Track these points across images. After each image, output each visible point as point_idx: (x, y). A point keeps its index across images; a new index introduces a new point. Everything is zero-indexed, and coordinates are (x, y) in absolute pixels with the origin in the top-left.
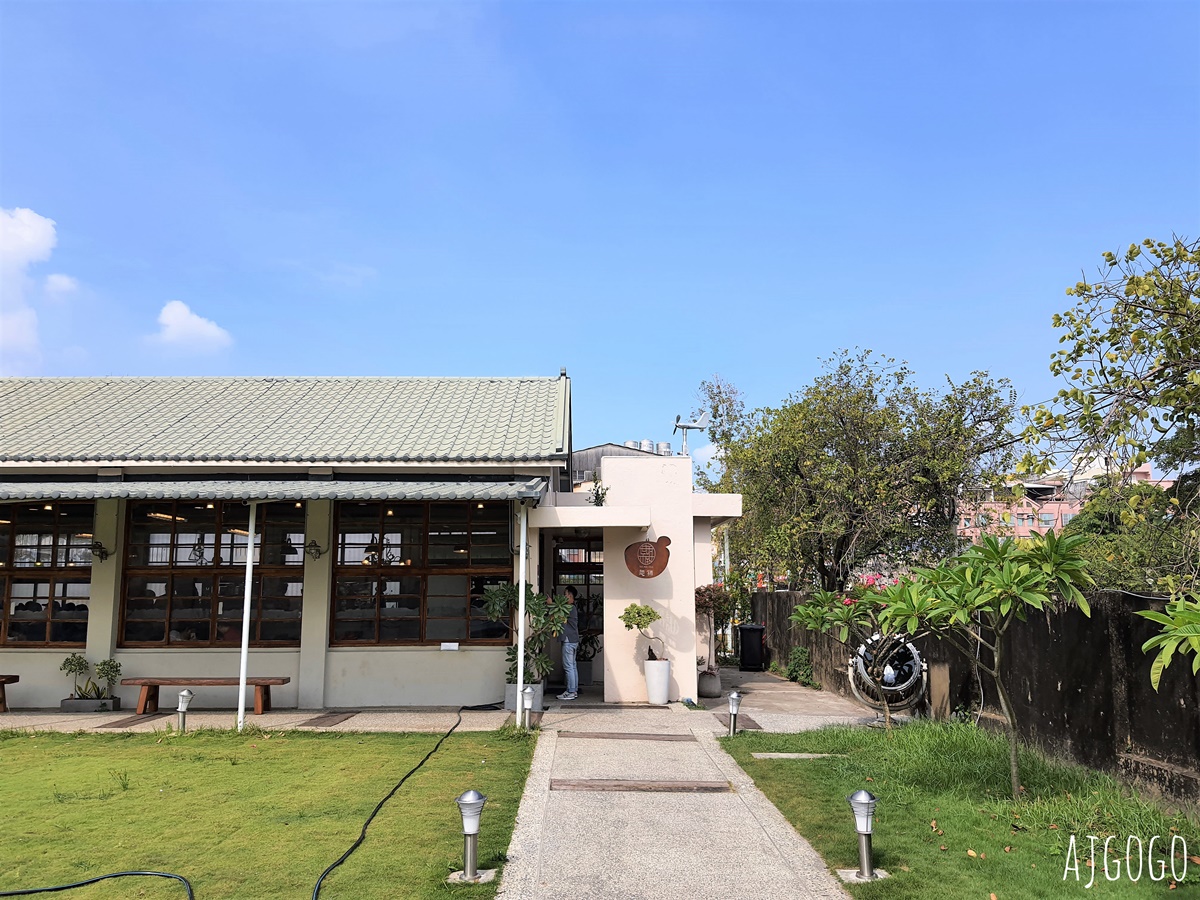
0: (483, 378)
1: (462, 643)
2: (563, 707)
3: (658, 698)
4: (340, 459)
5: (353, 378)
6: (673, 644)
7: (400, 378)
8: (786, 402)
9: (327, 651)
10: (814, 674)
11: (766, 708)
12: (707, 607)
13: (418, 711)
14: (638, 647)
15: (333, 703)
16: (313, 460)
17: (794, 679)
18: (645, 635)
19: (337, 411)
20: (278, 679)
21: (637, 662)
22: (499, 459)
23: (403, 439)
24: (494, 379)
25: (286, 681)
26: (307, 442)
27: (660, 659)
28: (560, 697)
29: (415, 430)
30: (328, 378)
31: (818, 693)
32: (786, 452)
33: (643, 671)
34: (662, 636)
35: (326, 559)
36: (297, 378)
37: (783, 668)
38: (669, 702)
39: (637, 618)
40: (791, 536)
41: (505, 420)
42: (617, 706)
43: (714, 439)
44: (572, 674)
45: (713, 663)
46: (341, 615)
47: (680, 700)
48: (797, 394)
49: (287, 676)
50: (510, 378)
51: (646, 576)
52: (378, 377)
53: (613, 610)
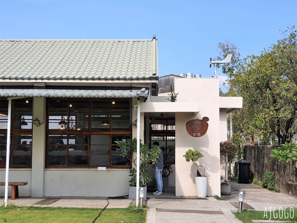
0: (115, 40)
1: (108, 167)
2: (156, 198)
3: (202, 195)
4: (48, 79)
5: (53, 40)
6: (209, 169)
7: (75, 40)
8: (262, 52)
9: (44, 170)
10: (276, 184)
11: (254, 200)
12: (224, 152)
13: (88, 199)
14: (192, 170)
15: (48, 195)
16: (36, 79)
17: (265, 187)
18: (195, 164)
19: (46, 56)
20: (22, 183)
21: (191, 177)
22: (125, 79)
23: (78, 69)
24: (121, 40)
25: (25, 184)
26: (33, 70)
27: (203, 176)
28: (154, 193)
29: (83, 65)
30: (41, 40)
31: (278, 194)
32: (263, 77)
33: (194, 182)
34: (203, 165)
35: (43, 127)
36: (26, 40)
37: (260, 182)
38: (207, 196)
39: (192, 156)
40: (265, 118)
41: (127, 61)
42: (182, 198)
43: (224, 72)
44: (160, 183)
45: (227, 179)
46: (50, 153)
47: (212, 195)
48: (268, 49)
49: (26, 181)
50: (128, 40)
51: (197, 136)
52: (64, 40)
53: (180, 153)
